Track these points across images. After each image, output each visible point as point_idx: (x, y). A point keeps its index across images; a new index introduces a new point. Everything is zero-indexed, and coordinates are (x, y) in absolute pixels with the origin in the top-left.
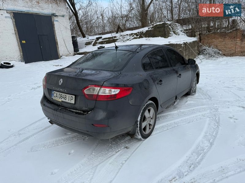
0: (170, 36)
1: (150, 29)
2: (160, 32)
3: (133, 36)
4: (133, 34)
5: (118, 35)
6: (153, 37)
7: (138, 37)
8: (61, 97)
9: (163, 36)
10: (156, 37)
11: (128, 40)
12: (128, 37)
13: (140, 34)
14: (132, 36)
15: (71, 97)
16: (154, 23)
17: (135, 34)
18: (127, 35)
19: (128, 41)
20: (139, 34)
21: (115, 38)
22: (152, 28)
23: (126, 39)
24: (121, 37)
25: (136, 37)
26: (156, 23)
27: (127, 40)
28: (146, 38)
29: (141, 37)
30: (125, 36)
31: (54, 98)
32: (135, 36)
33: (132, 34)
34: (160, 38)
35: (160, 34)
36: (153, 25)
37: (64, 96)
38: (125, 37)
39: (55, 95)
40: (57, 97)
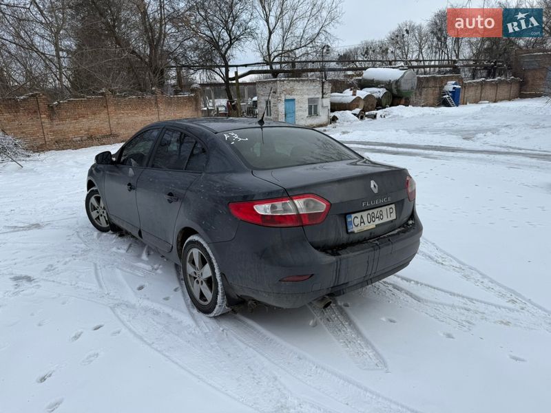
8: (373, 218)
15: (390, 209)
31: (356, 230)
37: (379, 214)
39: (357, 221)
40: (363, 222)
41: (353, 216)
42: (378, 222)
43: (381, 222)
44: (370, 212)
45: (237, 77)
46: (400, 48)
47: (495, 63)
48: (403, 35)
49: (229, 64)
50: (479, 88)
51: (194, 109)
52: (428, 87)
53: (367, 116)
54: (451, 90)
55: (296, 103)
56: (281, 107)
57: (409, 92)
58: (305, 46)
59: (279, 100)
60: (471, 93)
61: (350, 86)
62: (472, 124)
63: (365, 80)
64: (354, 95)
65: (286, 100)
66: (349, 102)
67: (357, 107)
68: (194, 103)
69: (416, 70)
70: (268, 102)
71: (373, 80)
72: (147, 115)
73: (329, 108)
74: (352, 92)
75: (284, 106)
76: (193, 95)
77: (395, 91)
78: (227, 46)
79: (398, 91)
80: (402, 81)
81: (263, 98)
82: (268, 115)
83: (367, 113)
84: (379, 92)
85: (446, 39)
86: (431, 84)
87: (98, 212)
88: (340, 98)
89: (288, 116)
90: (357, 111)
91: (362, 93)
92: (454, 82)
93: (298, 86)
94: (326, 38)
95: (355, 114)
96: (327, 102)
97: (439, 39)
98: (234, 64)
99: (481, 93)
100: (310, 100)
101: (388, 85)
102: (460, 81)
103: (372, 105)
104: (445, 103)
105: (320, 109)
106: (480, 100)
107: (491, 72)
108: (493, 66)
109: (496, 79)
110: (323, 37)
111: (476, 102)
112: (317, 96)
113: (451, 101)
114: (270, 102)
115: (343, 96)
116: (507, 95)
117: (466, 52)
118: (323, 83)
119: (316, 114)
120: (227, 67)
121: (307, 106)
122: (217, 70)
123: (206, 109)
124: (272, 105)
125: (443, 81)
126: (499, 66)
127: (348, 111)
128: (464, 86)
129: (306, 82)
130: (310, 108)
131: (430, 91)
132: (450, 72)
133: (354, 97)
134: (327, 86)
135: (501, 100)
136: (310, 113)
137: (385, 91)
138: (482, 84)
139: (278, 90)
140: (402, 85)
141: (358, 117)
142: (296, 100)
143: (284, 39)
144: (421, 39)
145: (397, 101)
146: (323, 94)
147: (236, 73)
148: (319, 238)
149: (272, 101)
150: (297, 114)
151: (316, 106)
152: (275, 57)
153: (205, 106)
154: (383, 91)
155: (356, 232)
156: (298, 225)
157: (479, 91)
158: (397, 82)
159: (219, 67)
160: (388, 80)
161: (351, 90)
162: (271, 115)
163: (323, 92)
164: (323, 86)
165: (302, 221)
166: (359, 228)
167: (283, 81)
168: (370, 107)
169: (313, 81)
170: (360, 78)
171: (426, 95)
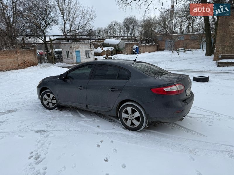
39: (187, 92)
45: (51, 41)
46: (112, 31)
47: (149, 38)
48: (113, 26)
49: (46, 35)
50: (144, 47)
51: (34, 55)
52: (127, 47)
53: (108, 58)
54: (135, 48)
55: (80, 52)
56: (74, 54)
57: (122, 49)
58: (81, 29)
59: (73, 51)
60: (142, 49)
61: (100, 46)
62: (150, 61)
63: (105, 44)
64: (102, 49)
65: (76, 51)
66: (101, 52)
67: (104, 54)
68: (34, 52)
69: (123, 40)
70: (67, 52)
71: (108, 44)
72: (12, 58)
73: (94, 55)
74: (101, 48)
75: (75, 54)
76: (33, 49)
77: (117, 49)
78: (44, 27)
79: (118, 48)
80: (120, 44)
81: (65, 50)
82: (68, 57)
83: (108, 57)
84: (111, 49)
85: (129, 28)
86: (129, 46)
87: (48, 101)
88: (97, 51)
89: (77, 58)
90: (105, 56)
91: (105, 49)
92: (136, 45)
93: (80, 45)
94: (89, 26)
95: (104, 57)
96: (93, 52)
97: (127, 28)
98: (48, 35)
99: (145, 49)
100: (86, 51)
101: (114, 46)
102: (138, 45)
103: (109, 54)
104: (134, 53)
105: (90, 55)
106: (145, 52)
107: (148, 41)
108: (148, 39)
109: (149, 44)
110: (88, 26)
111: (144, 52)
112: (89, 50)
113: (136, 52)
114: (68, 52)
115: (98, 50)
116: (153, 50)
117: (137, 34)
118: (91, 45)
119: (89, 57)
121: (85, 54)
122: (40, 37)
124: (69, 53)
125: (132, 45)
126: (150, 39)
127: (101, 56)
128: (140, 46)
129: (84, 44)
130: (86, 54)
131: (128, 48)
132: (134, 41)
133: (103, 51)
134: (92, 46)
135: (152, 52)
136: (86, 57)
137: (114, 48)
138: (145, 46)
139: (72, 47)
140: (120, 46)
141: (105, 58)
142: (80, 51)
143: (71, 26)
144: (120, 28)
145: (118, 52)
146: (91, 49)
147: (51, 39)
148: (182, 98)
149: (70, 51)
150: (81, 57)
151: (89, 54)
152: (67, 33)
154: (113, 48)
157: (144, 49)
158: (118, 45)
159: (41, 36)
160: (114, 44)
161: (100, 48)
162: (69, 57)
163: (91, 48)
164: (91, 46)
165: (179, 93)
167: (74, 43)
168: (109, 55)
169: (87, 43)
170: (103, 43)
171: (127, 50)
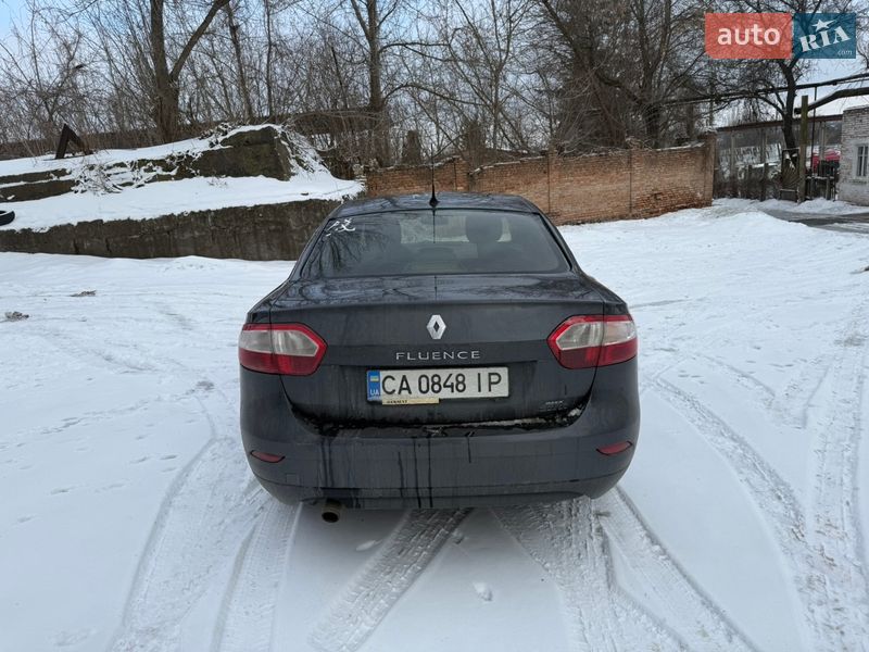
0: (294, 174)
1: (217, 147)
2: (257, 158)
3: (150, 170)
4: (148, 161)
5: (73, 164)
6: (236, 174)
7: (173, 173)
8: (435, 385)
9: (270, 171)
10: (248, 175)
11: (131, 184)
12: (129, 175)
13: (178, 164)
14: (145, 170)
15: (490, 374)
16: (226, 127)
17: (160, 163)
18: (122, 165)
19: (127, 188)
20: (174, 163)
21: (62, 179)
22: (223, 143)
23: (115, 180)
24: (93, 172)
25: (164, 173)
26: (234, 128)
27: (124, 185)
28: (210, 179)
29: (183, 174)
30: (109, 168)
31: (385, 399)
32: (159, 171)
33: (142, 162)
34: (261, 178)
35: (260, 168)
36: (226, 133)
38: (108, 172)
39: (391, 385)
40: (408, 389)
41: (383, 374)
42: (446, 394)
43: (456, 395)
44: (430, 373)
45: (806, 107)
51: (698, 170)
70: (860, 150)
72: (611, 182)
76: (699, 145)
81: (853, 141)
82: (860, 174)
98: (810, 82)
114: (867, 148)
120: (792, 89)
122: (772, 96)
123: (762, 165)
147: (805, 99)
148: (307, 400)
153: (762, 161)
155: (385, 402)
156: (273, 371)
159: (776, 91)
162: (865, 174)
165: (277, 367)
166: (395, 398)
